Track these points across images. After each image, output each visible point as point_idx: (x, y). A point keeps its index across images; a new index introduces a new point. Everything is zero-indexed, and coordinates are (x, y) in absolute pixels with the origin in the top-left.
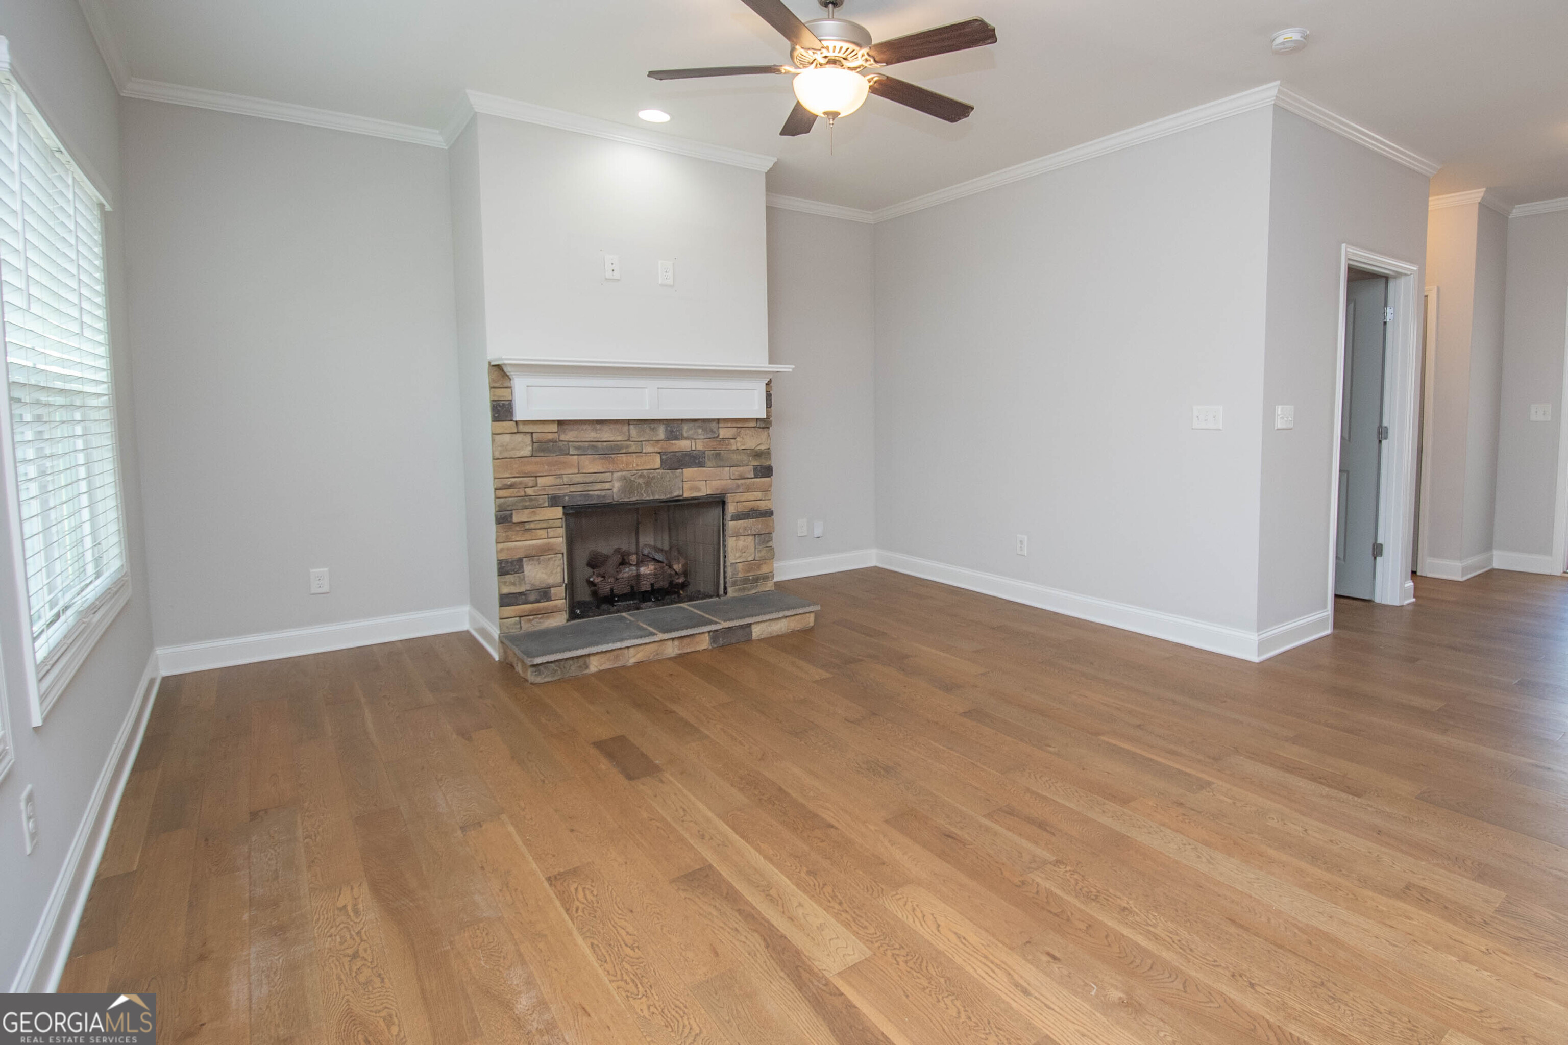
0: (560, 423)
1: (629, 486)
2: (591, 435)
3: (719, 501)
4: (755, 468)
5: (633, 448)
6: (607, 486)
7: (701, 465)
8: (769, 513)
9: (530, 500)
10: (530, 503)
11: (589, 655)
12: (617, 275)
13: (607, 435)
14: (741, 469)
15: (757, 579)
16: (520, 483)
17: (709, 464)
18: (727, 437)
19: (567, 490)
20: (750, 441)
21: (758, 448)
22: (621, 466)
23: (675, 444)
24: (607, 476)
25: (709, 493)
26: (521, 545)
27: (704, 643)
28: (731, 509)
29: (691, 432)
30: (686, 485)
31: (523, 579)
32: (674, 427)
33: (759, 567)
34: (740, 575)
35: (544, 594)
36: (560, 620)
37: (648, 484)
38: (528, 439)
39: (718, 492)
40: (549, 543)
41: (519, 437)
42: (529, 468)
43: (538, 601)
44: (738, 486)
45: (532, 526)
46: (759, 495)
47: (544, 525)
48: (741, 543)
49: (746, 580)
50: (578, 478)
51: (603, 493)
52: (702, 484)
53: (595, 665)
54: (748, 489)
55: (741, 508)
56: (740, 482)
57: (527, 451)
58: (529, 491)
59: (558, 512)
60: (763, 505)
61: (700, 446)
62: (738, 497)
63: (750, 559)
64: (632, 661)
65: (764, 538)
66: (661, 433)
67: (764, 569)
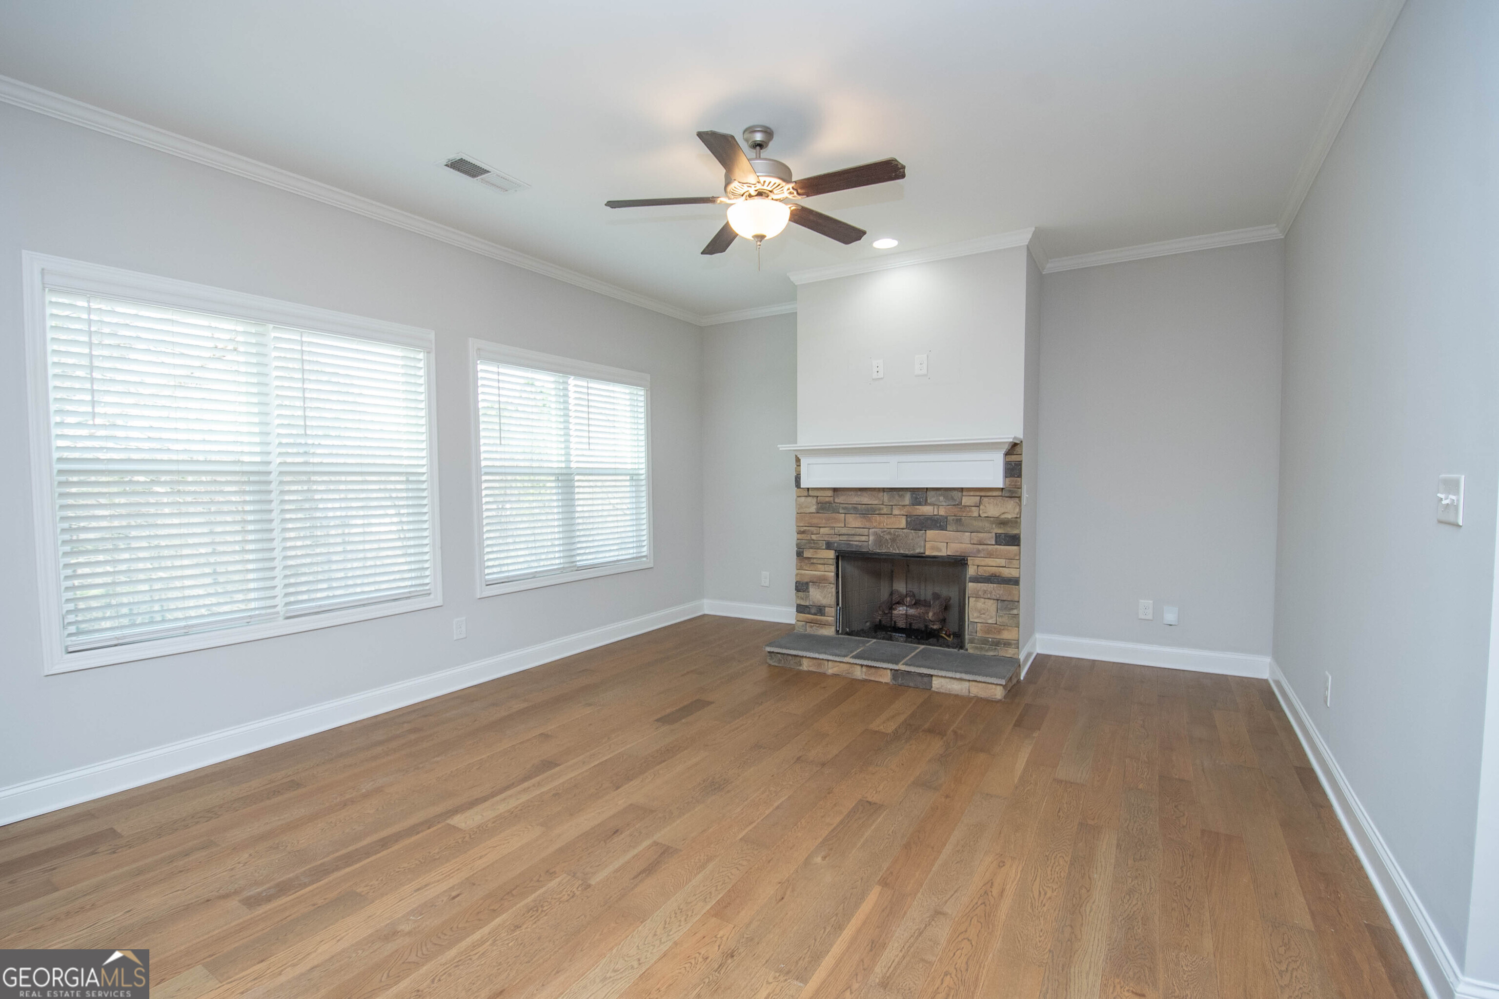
0: (835, 490)
1: (879, 540)
2: (855, 499)
3: (959, 563)
4: (997, 536)
5: (885, 511)
6: (863, 538)
7: (943, 528)
8: (1016, 582)
9: (814, 543)
10: (813, 545)
11: (802, 657)
12: (881, 375)
13: (865, 499)
14: (981, 535)
15: (997, 643)
16: (809, 530)
17: (949, 527)
18: (968, 504)
19: (837, 539)
20: (992, 509)
21: (1003, 517)
22: (875, 524)
23: (918, 509)
24: (865, 531)
25: (949, 553)
26: (809, 573)
27: (886, 678)
28: (971, 571)
29: (933, 499)
30: (928, 545)
31: (807, 597)
32: (919, 495)
33: (999, 632)
34: (979, 634)
35: (820, 610)
36: (830, 632)
37: (893, 540)
38: (814, 500)
39: (958, 554)
40: (825, 575)
41: (809, 499)
42: (815, 521)
43: (815, 614)
44: (979, 551)
45: (815, 561)
46: (1002, 562)
47: (822, 562)
48: (980, 604)
49: (985, 641)
50: (844, 531)
51: (860, 544)
52: (943, 546)
53: (806, 666)
54: (990, 555)
55: (983, 572)
56: (981, 547)
57: (813, 509)
58: (814, 537)
59: (831, 554)
60: (1007, 573)
61: (942, 512)
62: (978, 561)
63: (990, 621)
64: (830, 672)
65: (1009, 605)
66: (907, 499)
67: (1006, 635)
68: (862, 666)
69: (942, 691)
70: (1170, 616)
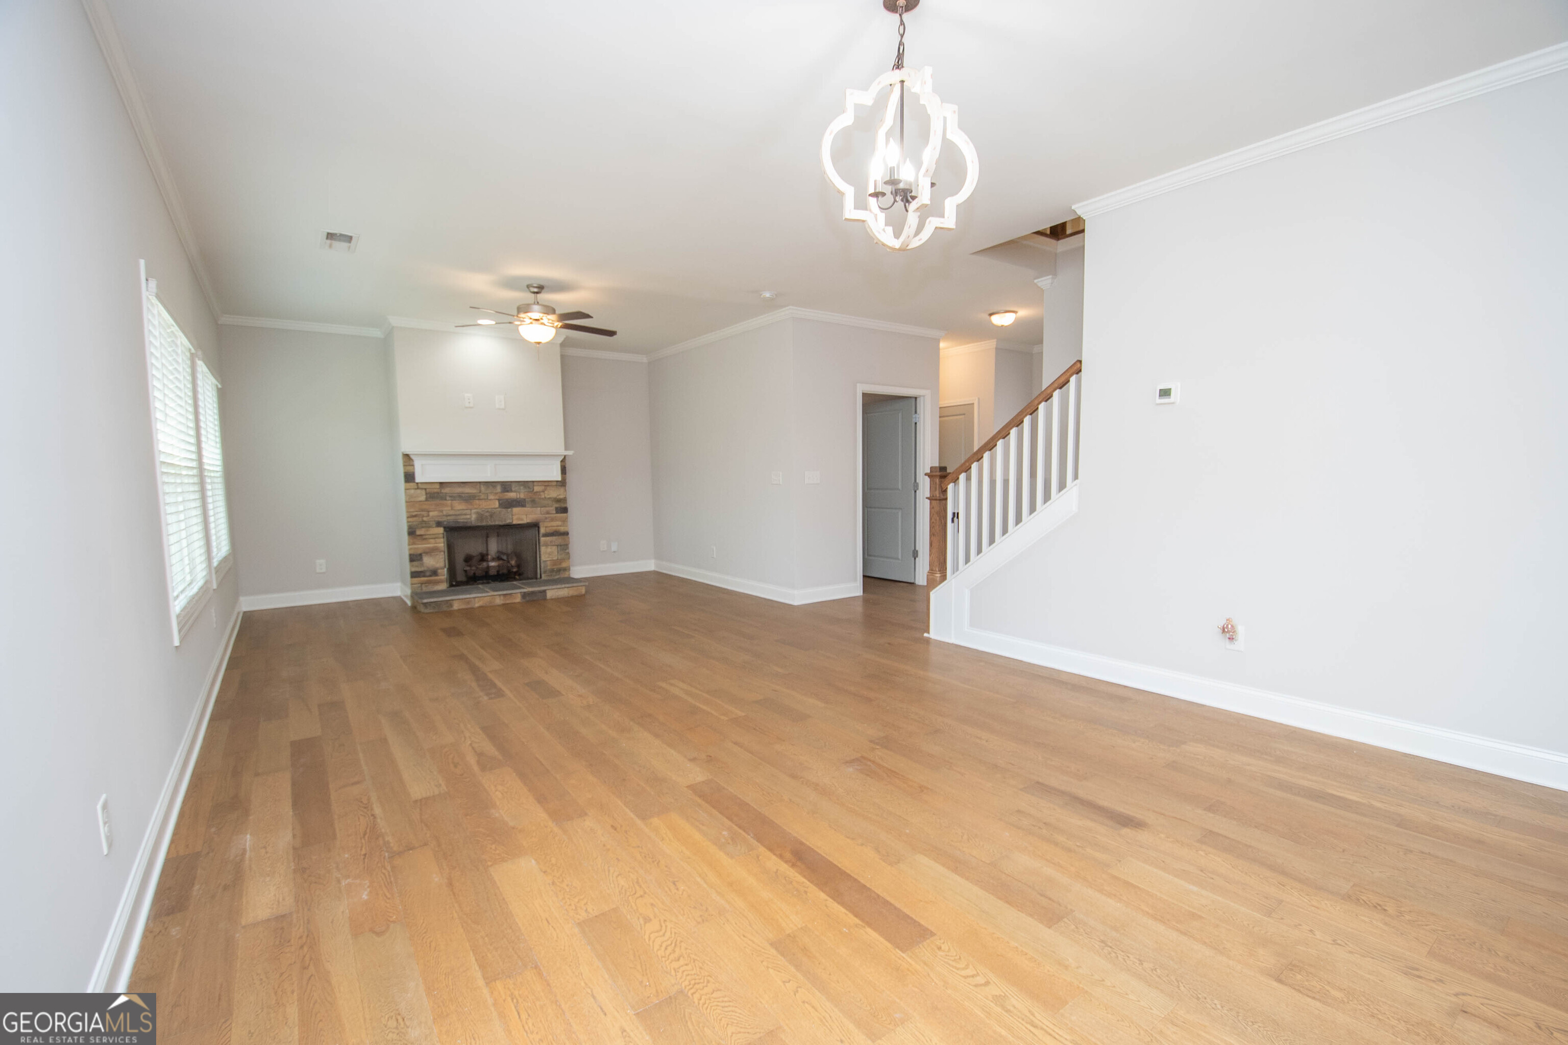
0: (441, 483)
1: (480, 517)
2: (459, 490)
3: (535, 526)
4: (556, 509)
5: (482, 497)
6: (468, 517)
7: (523, 506)
8: (566, 534)
9: (426, 523)
10: (425, 525)
11: (453, 600)
12: (471, 405)
13: (468, 490)
14: (547, 509)
15: (559, 570)
16: (420, 515)
17: (527, 505)
18: (538, 491)
19: (445, 519)
20: (553, 493)
21: (558, 497)
22: (475, 506)
23: (507, 495)
24: (468, 512)
25: (528, 521)
26: (421, 546)
27: (518, 599)
28: (542, 531)
29: (517, 488)
30: (515, 517)
31: (422, 565)
32: (506, 486)
33: (560, 564)
34: (549, 568)
35: (434, 573)
36: (443, 586)
37: (491, 516)
38: (423, 492)
39: (534, 521)
40: (435, 547)
41: (419, 491)
42: (425, 507)
43: (430, 576)
44: (546, 518)
45: (427, 537)
46: (560, 523)
47: (434, 536)
48: (549, 550)
49: (552, 571)
50: (452, 512)
51: (465, 521)
52: (524, 517)
53: (456, 606)
54: (552, 520)
55: (549, 530)
56: (547, 516)
57: (423, 498)
58: (425, 519)
59: (441, 530)
60: (562, 529)
61: (522, 496)
62: (546, 524)
63: (554, 559)
64: (477, 605)
65: (564, 548)
66: (499, 489)
67: (564, 565)
68: (500, 595)
69: (553, 597)
70: (614, 548)
